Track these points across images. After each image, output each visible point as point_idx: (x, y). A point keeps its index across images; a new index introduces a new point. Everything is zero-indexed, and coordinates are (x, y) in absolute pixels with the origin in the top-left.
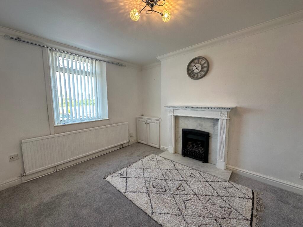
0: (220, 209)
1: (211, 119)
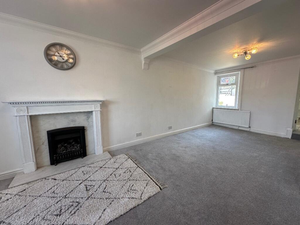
0: (125, 174)
1: (84, 112)
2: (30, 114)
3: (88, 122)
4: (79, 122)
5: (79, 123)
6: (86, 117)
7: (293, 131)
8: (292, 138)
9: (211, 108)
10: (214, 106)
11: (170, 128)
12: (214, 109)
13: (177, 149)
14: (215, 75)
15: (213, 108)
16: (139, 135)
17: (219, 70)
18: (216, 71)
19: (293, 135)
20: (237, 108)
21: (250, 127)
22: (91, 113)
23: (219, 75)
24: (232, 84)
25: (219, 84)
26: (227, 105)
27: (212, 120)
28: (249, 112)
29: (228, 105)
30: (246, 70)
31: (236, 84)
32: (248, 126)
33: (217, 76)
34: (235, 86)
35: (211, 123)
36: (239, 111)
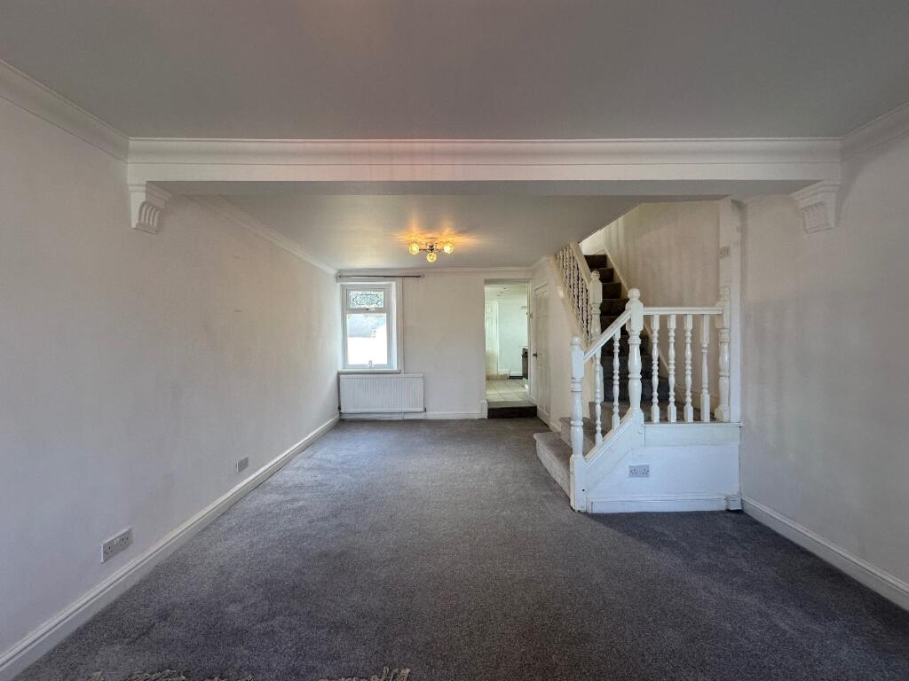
9: (334, 375)
10: (340, 369)
11: (243, 465)
12: (341, 376)
13: (314, 533)
14: (337, 282)
15: (339, 374)
16: (117, 548)
17: (345, 270)
18: (340, 271)
20: (395, 368)
21: (425, 410)
23: (344, 283)
24: (378, 311)
25: (347, 309)
26: (371, 361)
27: (340, 408)
28: (422, 375)
29: (374, 363)
30: (407, 280)
31: (385, 310)
32: (421, 409)
33: (342, 286)
34: (385, 315)
35: (337, 416)
36: (402, 375)
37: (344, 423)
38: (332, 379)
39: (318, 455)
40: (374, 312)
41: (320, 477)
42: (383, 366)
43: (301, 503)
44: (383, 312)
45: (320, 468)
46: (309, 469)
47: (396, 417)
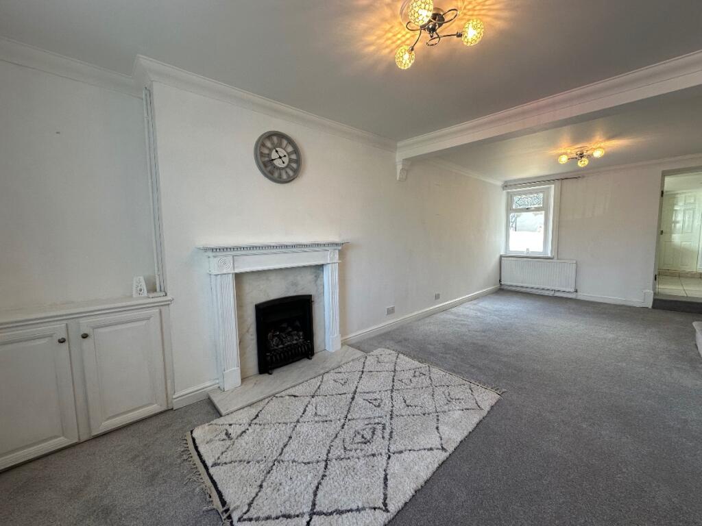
0: (417, 378)
1: (311, 267)
2: (237, 271)
3: (316, 285)
4: (302, 287)
5: (303, 289)
6: (313, 276)
7: (655, 294)
8: (654, 307)
9: (497, 257)
10: (502, 253)
11: (437, 297)
12: (503, 258)
13: (470, 335)
14: (504, 189)
15: (501, 257)
16: (391, 311)
17: (511, 181)
18: (506, 182)
19: (655, 301)
20: (549, 255)
21: (576, 291)
22: (321, 268)
23: (509, 191)
24: (538, 209)
25: (509, 209)
26: (528, 249)
27: (500, 281)
28: (575, 262)
29: (531, 250)
31: (545, 208)
32: (572, 290)
33: (508, 193)
34: (543, 212)
35: (498, 286)
36: (555, 260)
37: (502, 290)
38: (496, 259)
39: (480, 304)
40: (533, 211)
41: (479, 314)
42: (539, 253)
43: (465, 322)
44: (542, 210)
45: (480, 311)
46: (473, 309)
47: (546, 293)
